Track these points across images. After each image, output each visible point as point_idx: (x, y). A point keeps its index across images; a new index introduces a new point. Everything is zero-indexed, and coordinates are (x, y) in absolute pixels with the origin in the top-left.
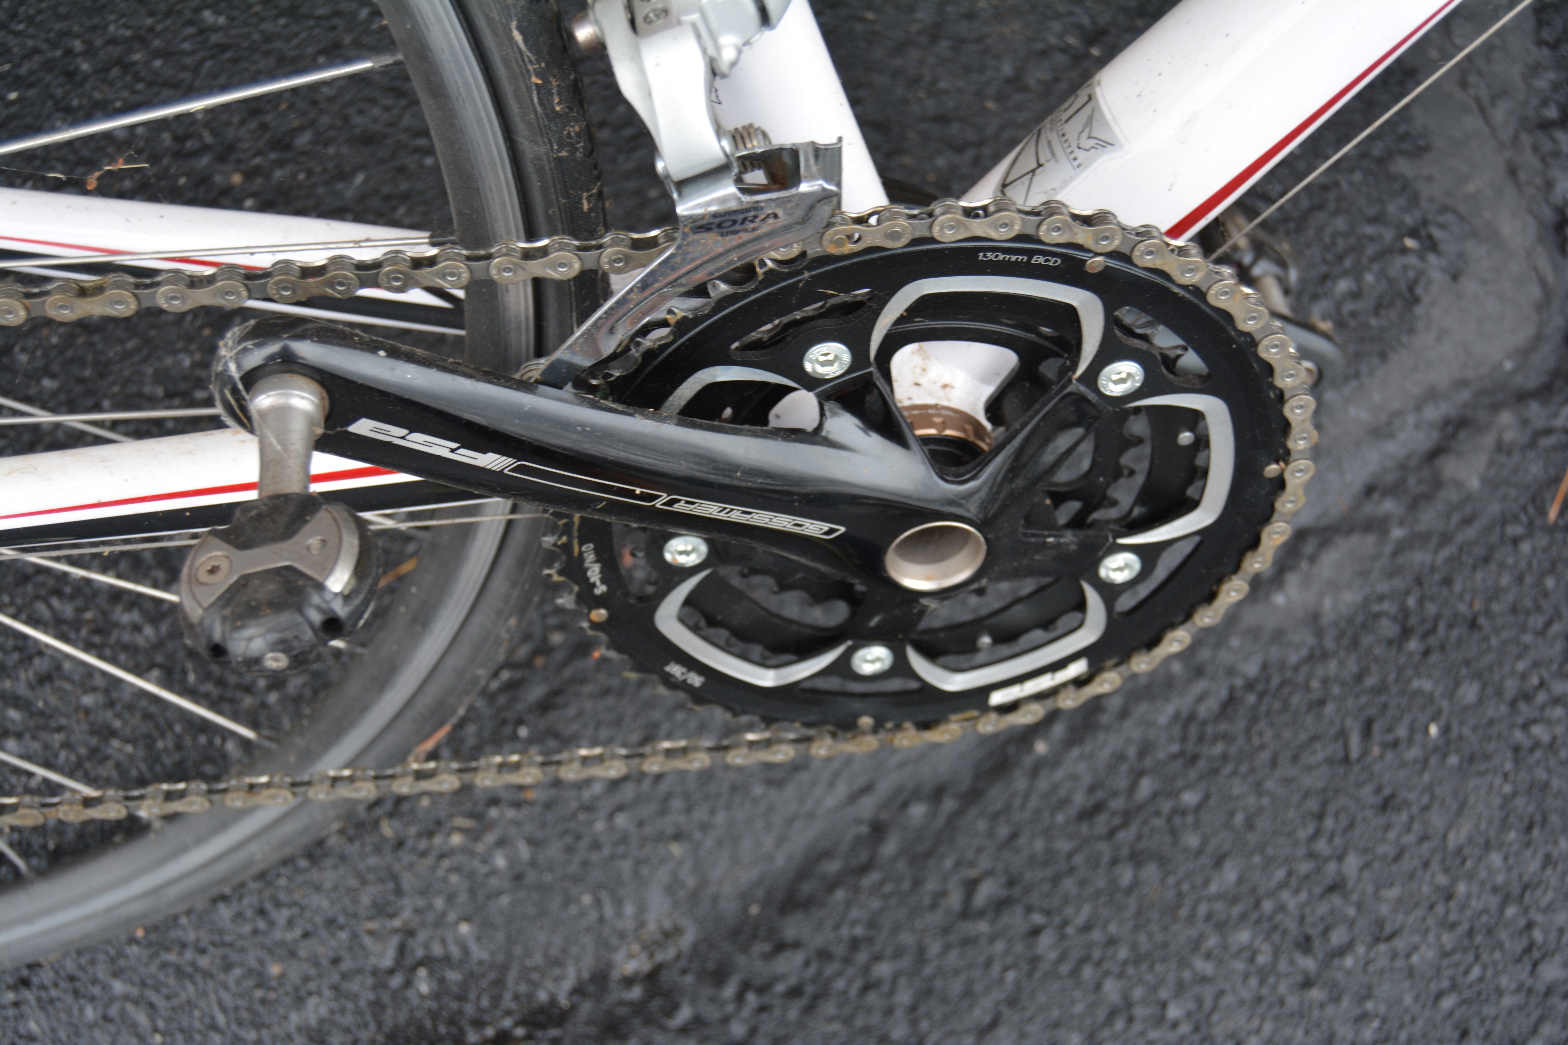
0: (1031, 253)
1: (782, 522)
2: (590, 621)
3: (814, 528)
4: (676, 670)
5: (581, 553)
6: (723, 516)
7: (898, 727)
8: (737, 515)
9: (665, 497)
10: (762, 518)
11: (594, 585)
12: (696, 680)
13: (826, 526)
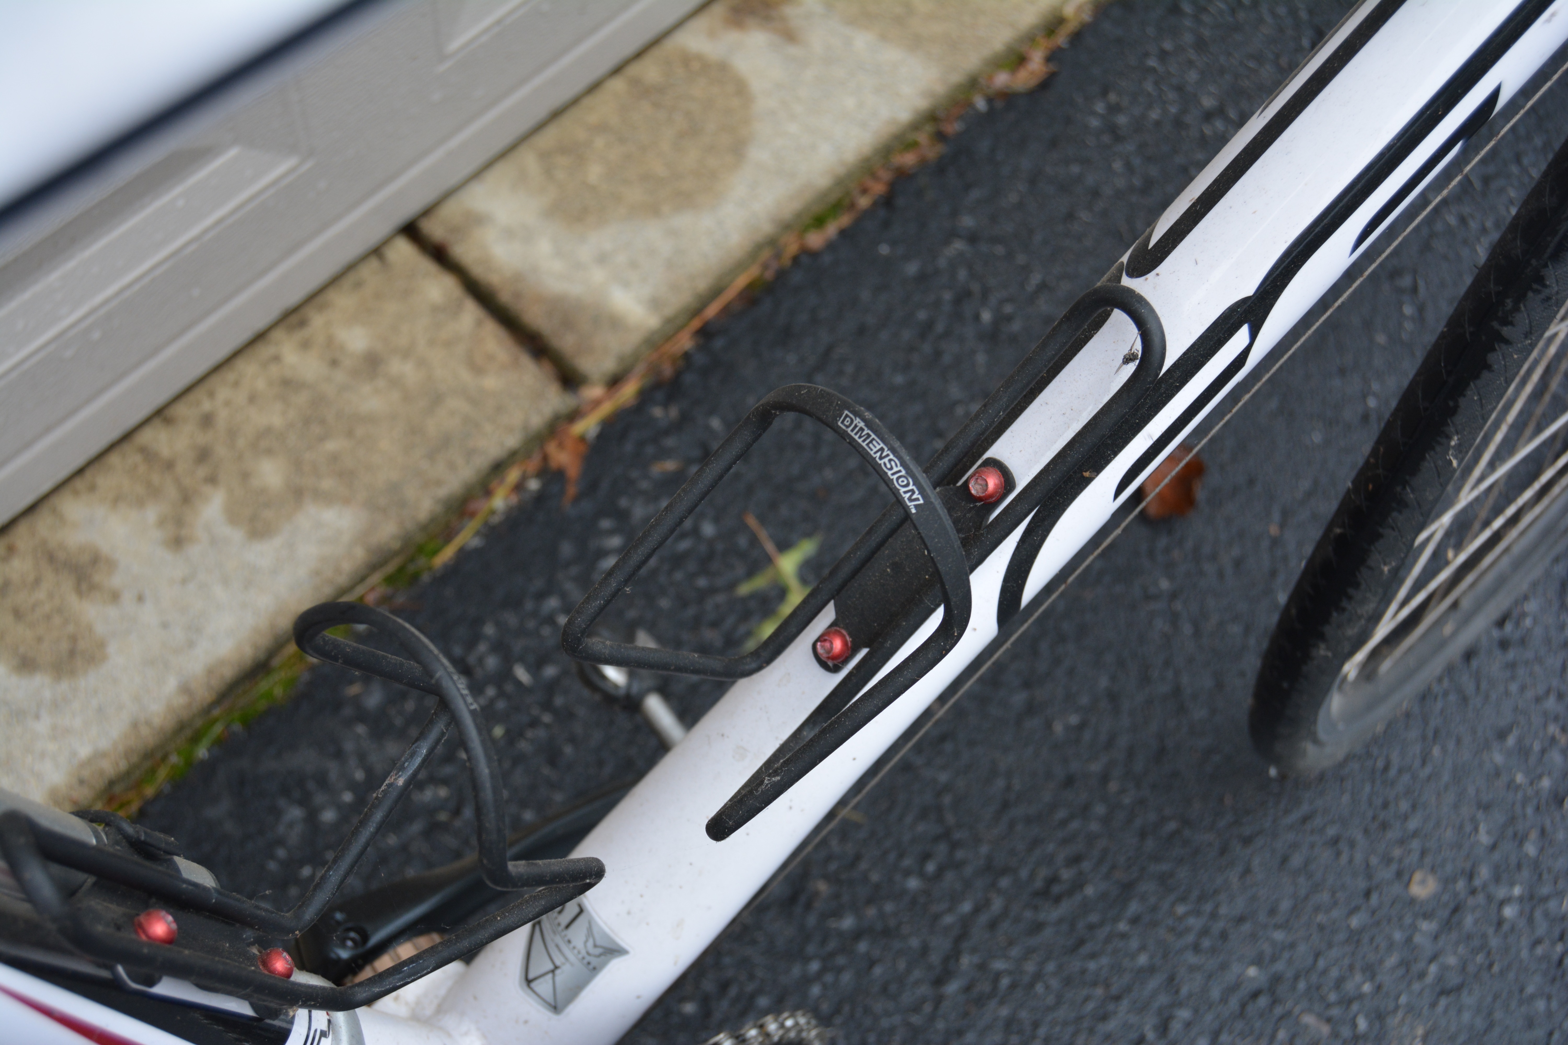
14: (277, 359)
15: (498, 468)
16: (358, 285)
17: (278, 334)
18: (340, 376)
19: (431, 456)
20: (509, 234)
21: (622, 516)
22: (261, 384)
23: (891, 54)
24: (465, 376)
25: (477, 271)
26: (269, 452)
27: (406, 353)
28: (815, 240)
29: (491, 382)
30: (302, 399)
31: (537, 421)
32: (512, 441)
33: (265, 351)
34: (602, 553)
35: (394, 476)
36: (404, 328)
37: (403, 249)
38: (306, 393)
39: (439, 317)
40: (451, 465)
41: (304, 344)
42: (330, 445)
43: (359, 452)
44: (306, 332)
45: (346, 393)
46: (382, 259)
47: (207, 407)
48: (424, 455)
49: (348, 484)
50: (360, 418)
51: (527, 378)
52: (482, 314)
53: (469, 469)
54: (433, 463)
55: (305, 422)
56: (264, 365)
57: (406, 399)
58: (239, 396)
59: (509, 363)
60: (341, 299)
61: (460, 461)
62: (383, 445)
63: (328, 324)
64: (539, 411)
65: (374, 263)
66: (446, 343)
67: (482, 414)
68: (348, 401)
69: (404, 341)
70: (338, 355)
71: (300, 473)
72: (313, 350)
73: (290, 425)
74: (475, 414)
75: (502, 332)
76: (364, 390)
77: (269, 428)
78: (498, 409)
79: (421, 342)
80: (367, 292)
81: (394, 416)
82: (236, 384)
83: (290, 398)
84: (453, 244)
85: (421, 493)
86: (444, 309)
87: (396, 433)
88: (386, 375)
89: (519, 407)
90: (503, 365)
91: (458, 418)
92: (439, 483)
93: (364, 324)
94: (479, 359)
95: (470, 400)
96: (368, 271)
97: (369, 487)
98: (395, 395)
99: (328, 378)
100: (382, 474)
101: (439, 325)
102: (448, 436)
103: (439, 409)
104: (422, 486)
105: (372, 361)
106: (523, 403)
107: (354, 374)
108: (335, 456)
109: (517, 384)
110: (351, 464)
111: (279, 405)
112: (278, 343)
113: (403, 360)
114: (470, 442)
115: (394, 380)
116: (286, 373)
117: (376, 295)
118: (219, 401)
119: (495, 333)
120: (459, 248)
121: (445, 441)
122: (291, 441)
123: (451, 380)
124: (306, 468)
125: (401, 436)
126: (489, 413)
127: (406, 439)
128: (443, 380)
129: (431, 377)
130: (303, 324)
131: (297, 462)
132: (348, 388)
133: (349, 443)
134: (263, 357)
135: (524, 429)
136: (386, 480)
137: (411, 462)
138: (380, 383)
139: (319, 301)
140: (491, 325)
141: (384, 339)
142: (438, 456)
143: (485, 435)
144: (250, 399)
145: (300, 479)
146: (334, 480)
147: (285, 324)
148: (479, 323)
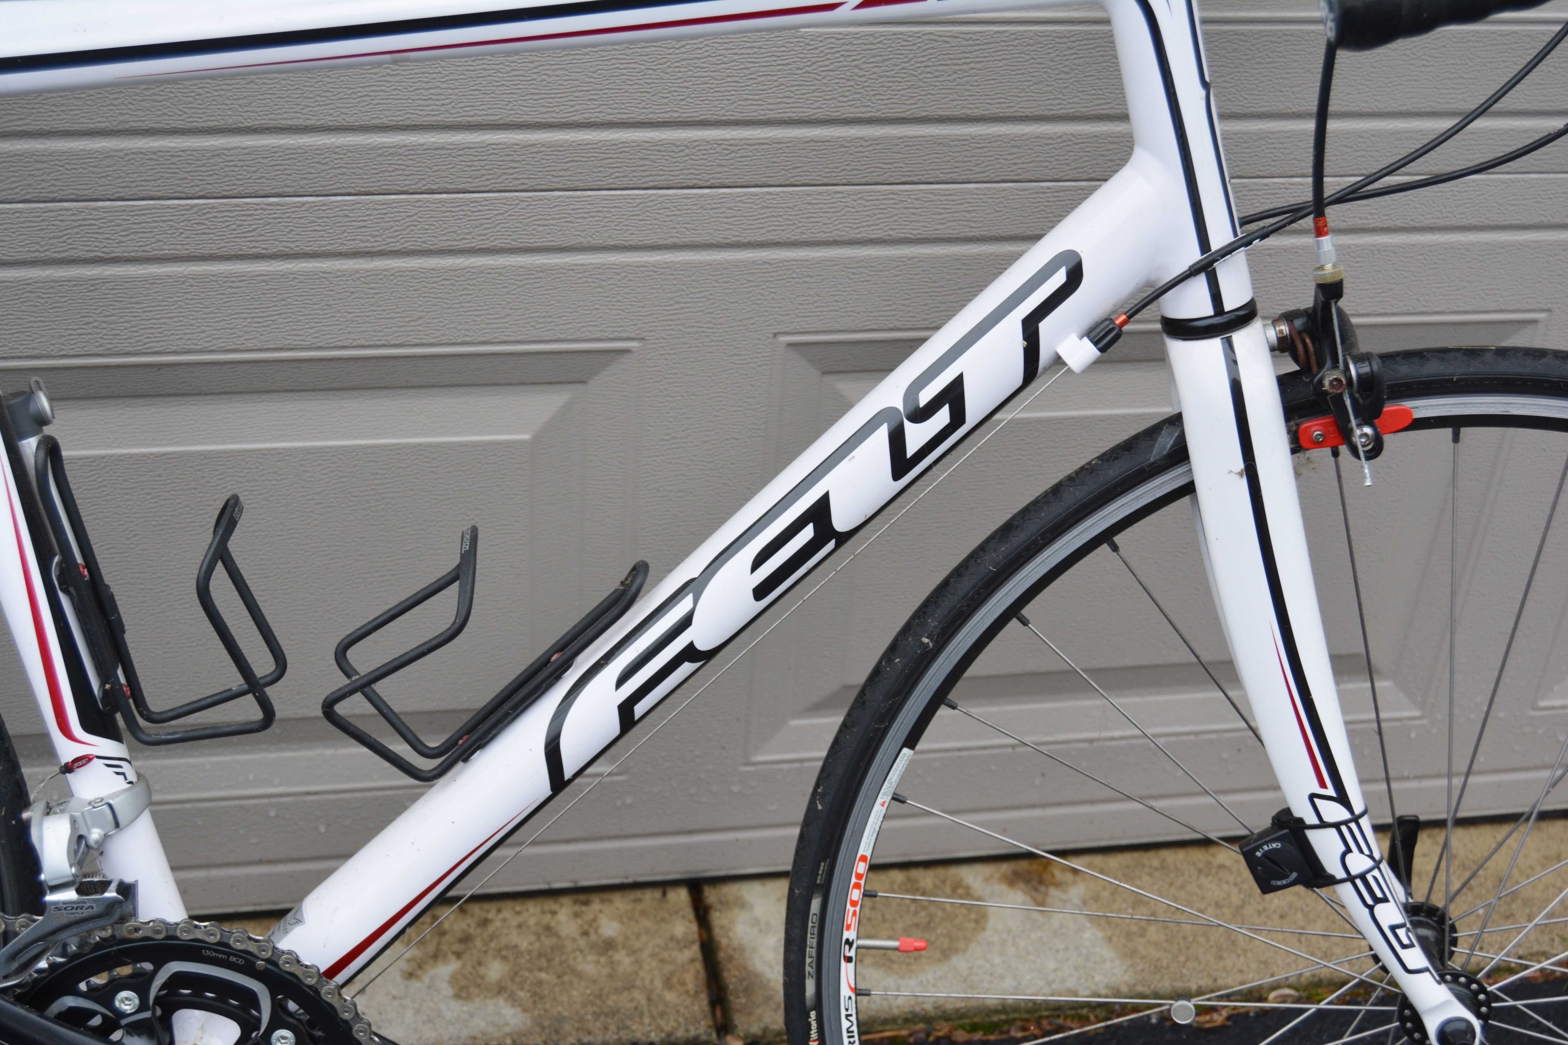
0: (228, 955)
14: (554, 913)
16: (638, 901)
17: (566, 901)
18: (582, 942)
19: (597, 1016)
20: (756, 922)
22: (532, 921)
23: (1107, 952)
24: (658, 984)
25: (717, 931)
26: (504, 958)
27: (632, 952)
28: (961, 1036)
29: (670, 996)
30: (548, 942)
31: (681, 1034)
32: (656, 1037)
33: (550, 904)
35: (566, 1013)
36: (644, 938)
37: (682, 896)
38: (554, 940)
39: (671, 945)
40: (606, 1028)
41: (576, 915)
42: (543, 975)
43: (557, 989)
44: (584, 908)
45: (578, 954)
46: (664, 894)
47: (491, 915)
48: (594, 1013)
49: (535, 1002)
50: (574, 971)
51: (696, 1008)
52: (699, 956)
53: (615, 1037)
54: (596, 1020)
55: (540, 955)
56: (543, 912)
57: (611, 976)
58: (515, 921)
59: (692, 992)
60: (620, 902)
61: (613, 1028)
62: (575, 993)
63: (601, 911)
64: (687, 1030)
65: (657, 894)
66: (662, 961)
67: (650, 1011)
68: (575, 959)
69: (637, 945)
70: (592, 931)
71: (512, 980)
72: (579, 921)
73: (530, 952)
74: (646, 1009)
75: (702, 973)
76: (590, 958)
77: (516, 946)
78: (662, 1014)
79: (647, 952)
80: (639, 907)
81: (595, 982)
82: (518, 913)
83: (543, 938)
84: (716, 910)
85: (574, 1032)
86: (678, 942)
87: (588, 991)
88: (610, 957)
89: (676, 1021)
90: (687, 992)
91: (633, 1005)
92: (589, 1033)
93: (622, 923)
94: (675, 980)
95: (649, 1000)
96: (650, 896)
97: (546, 1010)
98: (606, 971)
99: (574, 940)
100: (560, 1008)
101: (667, 949)
102: (618, 1011)
103: (626, 993)
104: (578, 1029)
105: (609, 945)
106: (681, 1020)
107: (592, 946)
108: (540, 983)
109: (687, 1007)
110: (546, 992)
111: (532, 938)
112: (562, 905)
113: (628, 955)
114: (628, 1023)
115: (612, 963)
116: (553, 924)
117: (643, 913)
118: (501, 916)
119: (698, 972)
120: (717, 914)
121: (614, 1012)
122: (522, 961)
123: (647, 982)
124: (518, 979)
125: (589, 995)
126: (655, 1013)
127: (591, 998)
128: (643, 979)
129: (636, 973)
130: (586, 903)
131: (516, 973)
132: (582, 951)
133: (555, 981)
134: (546, 908)
135: (669, 1035)
136: (559, 1013)
137: (583, 1012)
138: (603, 959)
139: (606, 896)
140: (699, 966)
141: (627, 938)
142: (602, 1018)
143: (642, 1024)
144: (520, 926)
145: (509, 983)
146: (528, 995)
147: (574, 897)
148: (692, 961)
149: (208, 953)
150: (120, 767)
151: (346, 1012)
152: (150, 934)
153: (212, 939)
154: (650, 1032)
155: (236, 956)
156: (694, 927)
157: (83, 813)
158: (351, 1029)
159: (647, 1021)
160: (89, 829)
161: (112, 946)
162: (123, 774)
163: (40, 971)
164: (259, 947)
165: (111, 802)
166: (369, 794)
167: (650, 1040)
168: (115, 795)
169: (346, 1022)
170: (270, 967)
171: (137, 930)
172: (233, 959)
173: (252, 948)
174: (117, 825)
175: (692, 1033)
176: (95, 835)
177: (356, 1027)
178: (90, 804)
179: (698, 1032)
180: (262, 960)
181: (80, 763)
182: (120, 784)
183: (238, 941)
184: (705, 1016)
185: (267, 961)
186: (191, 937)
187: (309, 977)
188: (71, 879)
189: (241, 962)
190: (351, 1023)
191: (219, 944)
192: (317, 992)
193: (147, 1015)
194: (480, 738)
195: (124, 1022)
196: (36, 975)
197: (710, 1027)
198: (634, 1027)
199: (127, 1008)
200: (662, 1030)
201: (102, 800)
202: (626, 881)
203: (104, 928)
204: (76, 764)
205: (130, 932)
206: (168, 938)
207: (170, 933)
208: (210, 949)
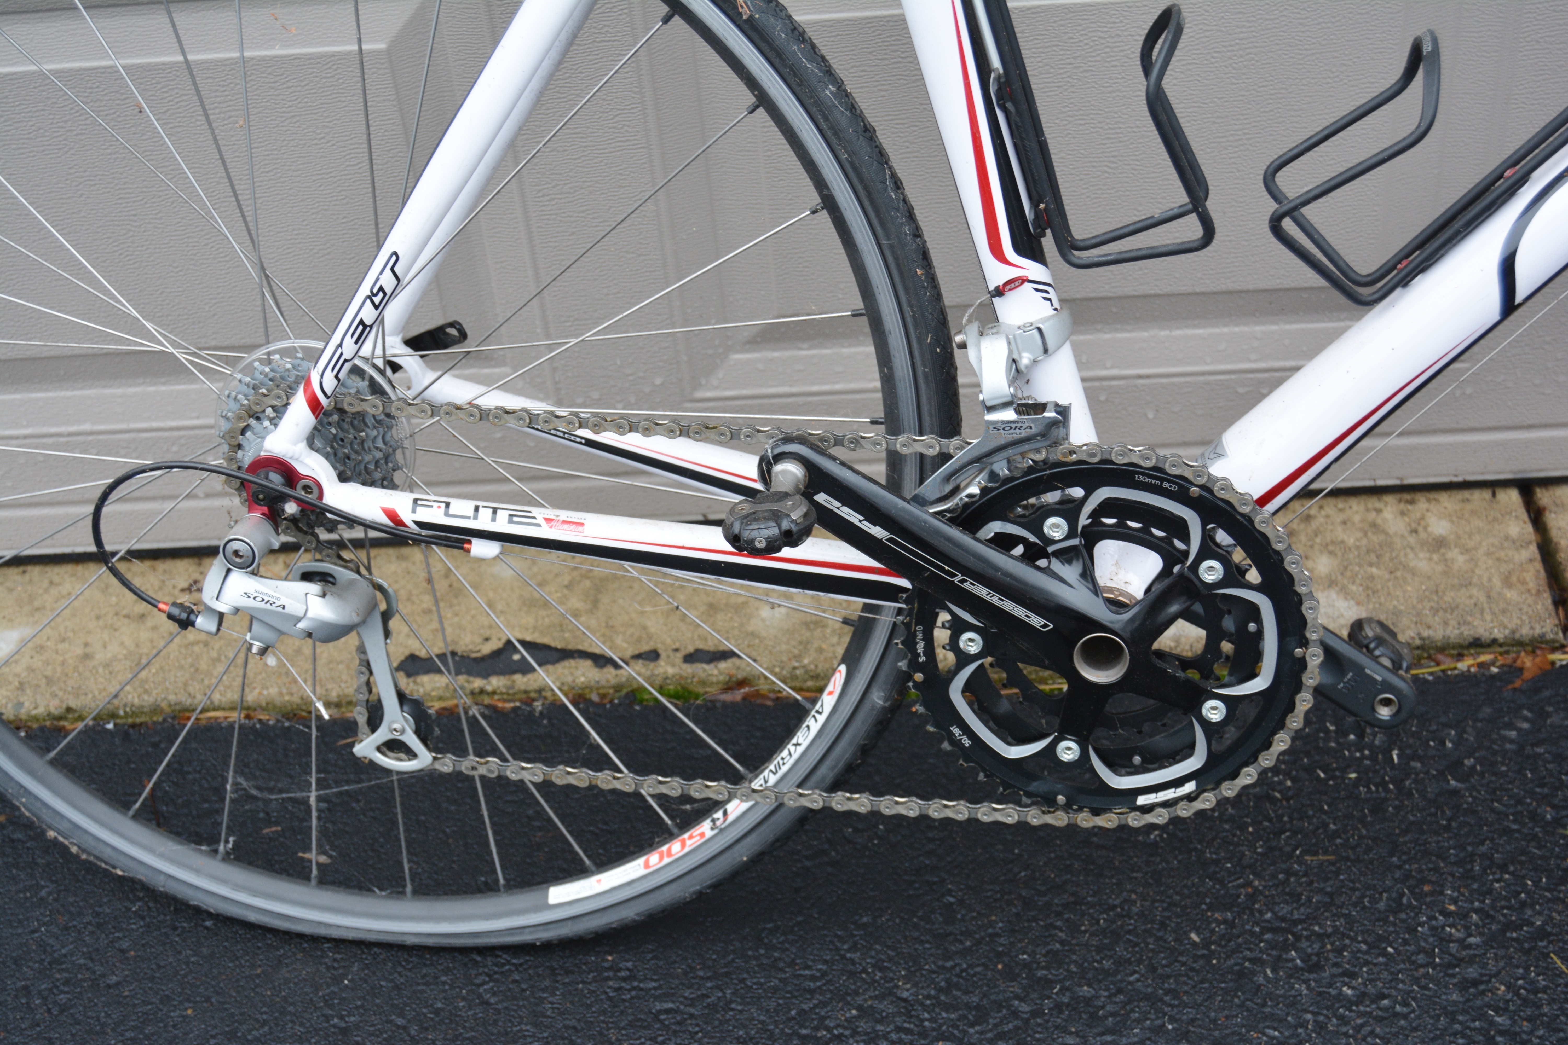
0: (1162, 480)
1: (1019, 612)
2: (915, 682)
3: (1036, 621)
4: (956, 731)
5: (915, 631)
6: (988, 598)
7: (1080, 809)
8: (995, 599)
9: (960, 577)
10: (1009, 606)
11: (919, 655)
12: (967, 742)
13: (1043, 622)
14: (1379, 511)
15: (1477, 644)
16: (1468, 500)
17: (1390, 499)
18: (1412, 539)
19: (1435, 611)
21: (1542, 715)
22: (1357, 518)
24: (1497, 582)
25: (1554, 533)
26: (1331, 553)
27: (1466, 551)
29: (1510, 594)
31: (1525, 632)
32: (1498, 634)
33: (1373, 502)
34: (1510, 726)
35: (1402, 608)
36: (1477, 538)
37: (1513, 496)
38: (1382, 537)
39: (1506, 544)
40: (1446, 623)
41: (1403, 513)
42: (1374, 570)
43: (1390, 584)
44: (1410, 507)
45: (1408, 550)
46: (1494, 495)
47: (1313, 512)
48: (1432, 608)
49: (1368, 595)
50: (1405, 567)
51: (1539, 607)
52: (1538, 557)
53: (1457, 632)
54: (1434, 615)
55: (1368, 551)
56: (1367, 510)
57: (1445, 573)
58: (1339, 518)
59: (1534, 592)
60: (1448, 501)
61: (1453, 623)
62: (1409, 588)
63: (1428, 510)
64: (1532, 628)
65: (1487, 494)
66: (1498, 559)
67: (1490, 608)
68: (1406, 555)
69: (1471, 544)
70: (1420, 529)
71: (1342, 574)
72: (1406, 519)
73: (1358, 548)
74: (1486, 606)
75: (1543, 574)
76: (1421, 555)
77: (1342, 542)
78: (1504, 612)
79: (1481, 551)
80: (1469, 507)
81: (1429, 578)
82: (1341, 510)
83: (1370, 534)
84: (1551, 512)
85: (1413, 626)
86: (1514, 542)
87: (1424, 587)
88: (1443, 555)
89: (1520, 618)
90: (1529, 591)
91: (1472, 601)
92: (1429, 627)
93: (1452, 522)
94: (1514, 579)
95: (1489, 597)
96: (1479, 497)
97: (1380, 604)
98: (1440, 568)
99: (1403, 536)
100: (1395, 603)
101: (1502, 548)
102: (1457, 607)
103: (1463, 590)
104: (1416, 623)
105: (1440, 543)
106: (1524, 617)
107: (1423, 544)
108: (1372, 577)
109: (1529, 606)
110: (1379, 587)
111: (1359, 535)
112: (1386, 504)
113: (1462, 553)
114: (1469, 618)
115: (1446, 560)
116: (1379, 521)
117: (1473, 512)
118: (1323, 513)
119: (1538, 571)
120: (1553, 515)
121: (1453, 608)
122: (1351, 556)
123: (1485, 579)
124: (1348, 574)
125: (1424, 591)
126: (1497, 611)
127: (1427, 593)
128: (1480, 577)
129: (1473, 571)
130: (1411, 502)
131: (1346, 568)
132: (1412, 549)
133: (1387, 576)
134: (1370, 506)
135: (1513, 632)
136: (1395, 607)
137: (1420, 606)
138: (1435, 557)
139: (1432, 495)
140: (1538, 565)
141: (1458, 537)
142: (1441, 613)
143: (1483, 620)
144: (1344, 523)
145: (1340, 577)
146: (1361, 589)
147: (1398, 496)
148: (1531, 560)
149: (1142, 478)
150: (1047, 292)
151: (1280, 542)
152: (1084, 457)
153: (1148, 464)
154: (1493, 628)
155: (1169, 481)
156: (1529, 528)
157: (1014, 336)
158: (1282, 560)
159: (1488, 617)
160: (1019, 354)
161: (1045, 470)
162: (1049, 299)
163: (970, 496)
164: (1195, 472)
165: (1041, 326)
166: (1201, 378)
167: (1492, 637)
168: (1044, 320)
169: (1278, 553)
170: (1204, 493)
171: (1072, 452)
172: (1166, 485)
173: (1188, 474)
174: (1046, 351)
175: (1538, 631)
176: (1025, 359)
177: (1288, 559)
178: (1019, 328)
179: (1544, 630)
180: (1196, 486)
181: (1013, 285)
182: (1046, 310)
183: (1174, 466)
184: (1550, 614)
185: (1202, 487)
186: (1126, 461)
187: (1244, 504)
188: (1009, 399)
189: (1174, 488)
190: (1284, 554)
191: (1155, 468)
192: (1251, 521)
193: (1075, 542)
194: (1427, 259)
195: (1050, 549)
196: (966, 499)
197: (1556, 626)
198: (1475, 623)
199: (1057, 535)
200: (1505, 627)
201: (1031, 325)
202: (1455, 479)
203: (1038, 451)
204: (1008, 287)
205: (1064, 455)
206: (1102, 462)
207: (1106, 456)
208: (1143, 474)
